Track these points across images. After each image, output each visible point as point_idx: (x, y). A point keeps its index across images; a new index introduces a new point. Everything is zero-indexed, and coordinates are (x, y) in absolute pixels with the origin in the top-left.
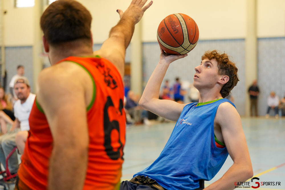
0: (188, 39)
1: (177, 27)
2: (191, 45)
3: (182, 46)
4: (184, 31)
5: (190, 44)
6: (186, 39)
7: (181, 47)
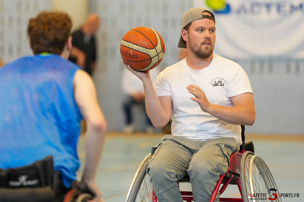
0: (148, 50)
1: (132, 53)
2: (156, 48)
3: (152, 57)
4: (139, 50)
5: (154, 49)
6: (147, 51)
7: (152, 59)
